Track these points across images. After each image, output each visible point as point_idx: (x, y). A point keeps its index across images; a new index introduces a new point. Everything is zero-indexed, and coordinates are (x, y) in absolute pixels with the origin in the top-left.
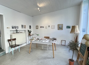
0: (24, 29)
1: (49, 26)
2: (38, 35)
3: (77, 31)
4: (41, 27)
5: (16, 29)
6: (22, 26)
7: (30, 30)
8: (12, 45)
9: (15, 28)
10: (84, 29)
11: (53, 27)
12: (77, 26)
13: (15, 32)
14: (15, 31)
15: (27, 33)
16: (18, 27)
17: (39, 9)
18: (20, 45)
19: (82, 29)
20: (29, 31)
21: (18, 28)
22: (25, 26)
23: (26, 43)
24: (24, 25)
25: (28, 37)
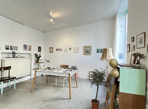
0: (27, 52)
1: (70, 48)
2: (48, 61)
3: (109, 57)
4: (57, 50)
5: (14, 51)
6: (25, 47)
7: (38, 54)
8: (4, 78)
9: (11, 49)
10: (121, 54)
11: (77, 50)
12: (110, 49)
13: (11, 55)
14: (11, 53)
15: (34, 59)
16: (16, 48)
17: (52, 20)
18: (19, 78)
19: (119, 54)
20: (36, 55)
21: (17, 50)
22: (30, 46)
23: (30, 75)
24: (28, 44)
25: (35, 65)
